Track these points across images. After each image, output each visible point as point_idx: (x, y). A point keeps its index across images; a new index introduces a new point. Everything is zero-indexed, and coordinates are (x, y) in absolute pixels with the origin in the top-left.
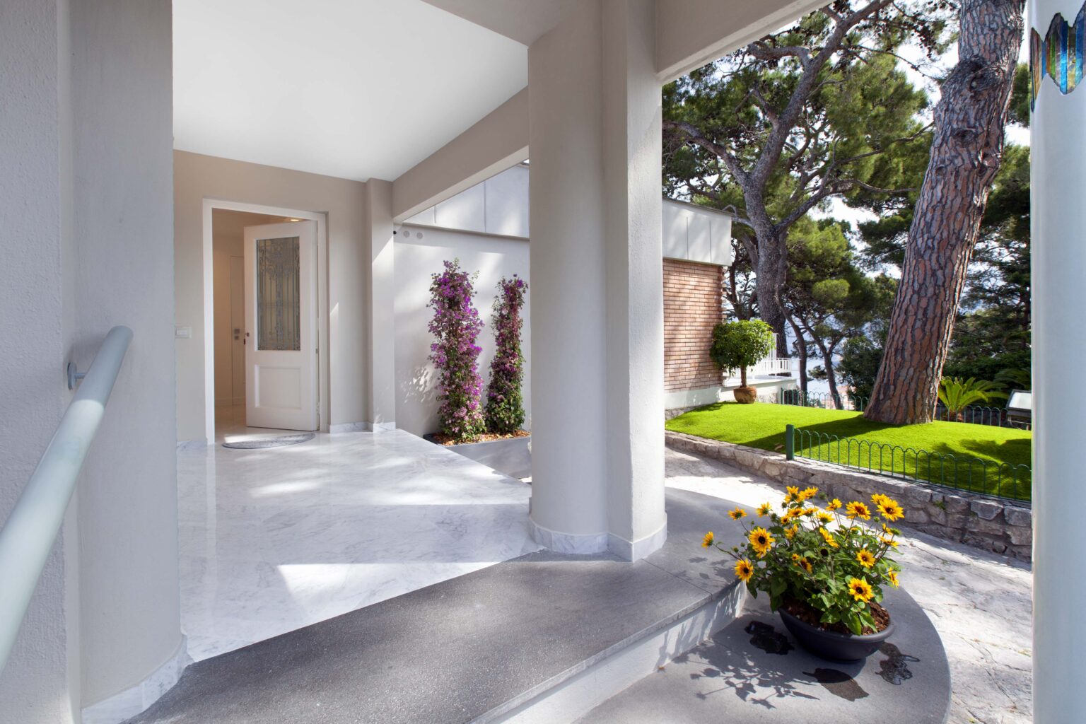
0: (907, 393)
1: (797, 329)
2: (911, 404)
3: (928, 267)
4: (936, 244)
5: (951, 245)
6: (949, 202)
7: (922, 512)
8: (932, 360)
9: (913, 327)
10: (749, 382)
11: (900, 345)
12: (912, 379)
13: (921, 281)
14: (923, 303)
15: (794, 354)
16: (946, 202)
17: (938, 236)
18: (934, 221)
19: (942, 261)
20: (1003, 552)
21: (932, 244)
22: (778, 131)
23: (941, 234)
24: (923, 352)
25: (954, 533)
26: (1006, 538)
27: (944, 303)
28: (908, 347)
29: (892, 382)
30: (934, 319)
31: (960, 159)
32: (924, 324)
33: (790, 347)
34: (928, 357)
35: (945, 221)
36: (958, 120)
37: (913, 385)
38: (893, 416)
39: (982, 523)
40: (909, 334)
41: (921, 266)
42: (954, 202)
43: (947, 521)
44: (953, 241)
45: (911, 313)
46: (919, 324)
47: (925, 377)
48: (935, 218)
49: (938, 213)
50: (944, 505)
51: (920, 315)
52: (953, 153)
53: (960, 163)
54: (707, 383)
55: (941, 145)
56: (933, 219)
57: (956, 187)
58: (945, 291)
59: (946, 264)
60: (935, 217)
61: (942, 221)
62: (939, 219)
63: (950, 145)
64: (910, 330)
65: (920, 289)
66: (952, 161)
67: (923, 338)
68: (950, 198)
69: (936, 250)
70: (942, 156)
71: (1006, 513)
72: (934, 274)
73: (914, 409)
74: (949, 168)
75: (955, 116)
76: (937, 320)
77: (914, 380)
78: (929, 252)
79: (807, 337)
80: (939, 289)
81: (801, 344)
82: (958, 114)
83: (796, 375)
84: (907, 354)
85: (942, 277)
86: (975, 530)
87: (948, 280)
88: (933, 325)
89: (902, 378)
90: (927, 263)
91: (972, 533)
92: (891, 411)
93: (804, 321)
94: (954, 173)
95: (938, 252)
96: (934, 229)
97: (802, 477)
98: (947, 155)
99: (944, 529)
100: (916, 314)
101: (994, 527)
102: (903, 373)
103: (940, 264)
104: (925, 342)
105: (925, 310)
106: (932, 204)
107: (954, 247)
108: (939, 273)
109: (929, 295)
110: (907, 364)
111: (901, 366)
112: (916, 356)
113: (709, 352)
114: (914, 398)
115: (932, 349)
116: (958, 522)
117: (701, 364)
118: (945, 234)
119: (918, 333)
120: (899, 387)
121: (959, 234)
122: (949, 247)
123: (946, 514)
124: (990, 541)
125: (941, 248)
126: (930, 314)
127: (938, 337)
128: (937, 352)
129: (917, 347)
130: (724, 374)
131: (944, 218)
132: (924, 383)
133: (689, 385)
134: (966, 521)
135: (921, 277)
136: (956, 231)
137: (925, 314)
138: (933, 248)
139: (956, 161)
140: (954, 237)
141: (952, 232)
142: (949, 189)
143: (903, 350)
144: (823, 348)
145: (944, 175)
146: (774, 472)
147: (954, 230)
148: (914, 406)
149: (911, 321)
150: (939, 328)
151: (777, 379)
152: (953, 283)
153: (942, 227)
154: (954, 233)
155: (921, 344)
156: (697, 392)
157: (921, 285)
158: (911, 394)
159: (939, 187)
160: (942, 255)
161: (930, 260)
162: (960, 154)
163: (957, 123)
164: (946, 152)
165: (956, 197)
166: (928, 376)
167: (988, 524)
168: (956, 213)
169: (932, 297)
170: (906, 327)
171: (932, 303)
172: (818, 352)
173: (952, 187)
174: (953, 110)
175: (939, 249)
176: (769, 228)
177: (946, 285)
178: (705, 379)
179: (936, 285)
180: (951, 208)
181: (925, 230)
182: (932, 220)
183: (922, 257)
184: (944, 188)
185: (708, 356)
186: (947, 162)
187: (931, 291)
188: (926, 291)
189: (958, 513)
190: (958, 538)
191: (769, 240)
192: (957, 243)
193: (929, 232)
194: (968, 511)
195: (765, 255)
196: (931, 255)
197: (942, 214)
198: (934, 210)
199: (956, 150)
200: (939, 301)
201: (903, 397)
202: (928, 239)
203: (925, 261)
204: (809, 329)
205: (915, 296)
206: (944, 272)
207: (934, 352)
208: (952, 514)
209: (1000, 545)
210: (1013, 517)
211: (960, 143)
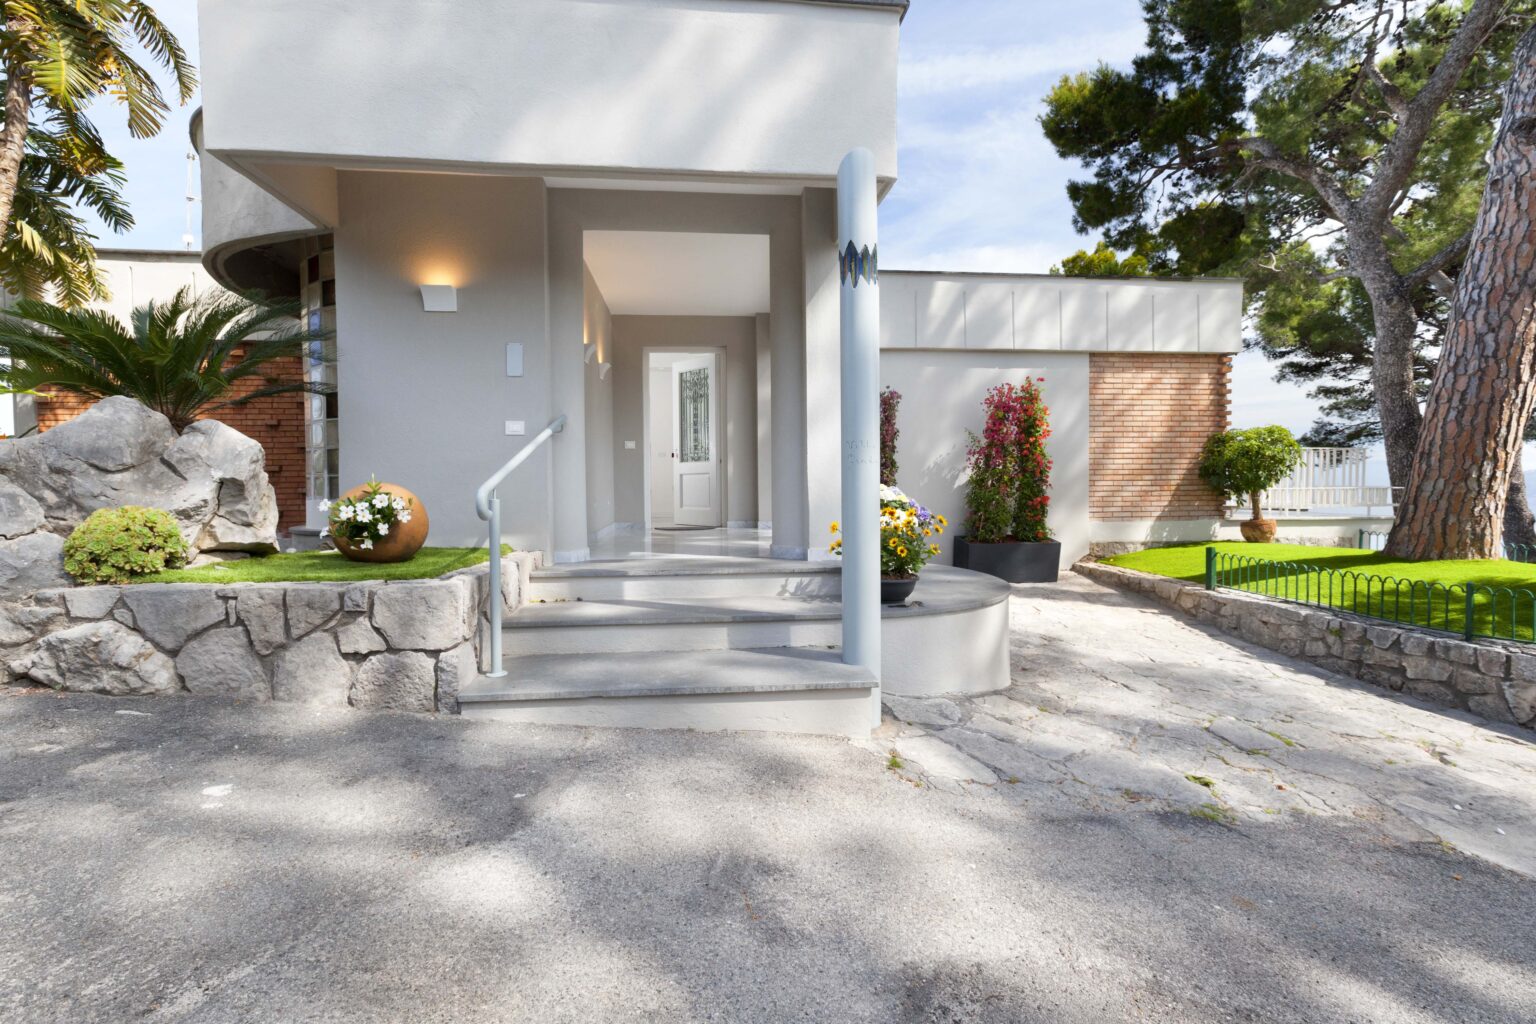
0: (1433, 515)
2: (1439, 530)
3: (1471, 330)
4: (1484, 295)
5: (1510, 295)
6: (1507, 231)
7: (1320, 643)
8: (1475, 467)
9: (1445, 419)
10: (1263, 516)
11: (1427, 447)
12: (1442, 495)
13: (1459, 353)
14: (1462, 384)
16: (1502, 232)
17: (1489, 282)
18: (1483, 262)
19: (1494, 320)
20: (1399, 689)
21: (1479, 296)
22: (1407, 123)
23: (1493, 279)
24: (1459, 456)
25: (1350, 666)
26: (1402, 671)
27: (1498, 382)
28: (1436, 450)
29: (1412, 499)
30: (1476, 407)
31: (1524, 164)
32: (1461, 414)
34: (1468, 463)
35: (1499, 260)
36: (1524, 104)
37: (1443, 504)
38: (1411, 549)
39: (1378, 653)
40: (1439, 431)
41: (1462, 330)
42: (1515, 229)
43: (1342, 653)
44: (1515, 287)
45: (1443, 400)
46: (1453, 414)
47: (1463, 491)
48: (1485, 257)
49: (1489, 249)
50: (1341, 632)
51: (1455, 402)
52: (1514, 156)
53: (1525, 169)
54: (1192, 514)
55: (1497, 147)
56: (1481, 258)
57: (1519, 206)
58: (1498, 363)
59: (1501, 323)
60: (1485, 255)
61: (1495, 260)
62: (1490, 258)
63: (1508, 145)
64: (1440, 424)
65: (1457, 364)
66: (1511, 169)
67: (1459, 435)
68: (1508, 225)
69: (1483, 305)
70: (1499, 163)
71: (1402, 640)
72: (1480, 339)
73: (1444, 538)
74: (1506, 180)
75: (1522, 98)
76: (1483, 408)
77: (1446, 496)
78: (1473, 308)
80: (1486, 362)
82: (1526, 95)
84: (1434, 460)
85: (1493, 344)
86: (1370, 662)
87: (1503, 347)
88: (1476, 414)
89: (1426, 494)
90: (1471, 324)
91: (1369, 666)
92: (1410, 540)
94: (1514, 186)
95: (1487, 307)
96: (1482, 274)
97: (1213, 608)
98: (1506, 161)
99: (1340, 662)
100: (1450, 400)
101: (1389, 657)
102: (1428, 487)
103: (1490, 325)
104: (1464, 440)
105: (1464, 393)
106: (1483, 236)
107: (1515, 297)
108: (1489, 339)
109: (1470, 371)
110: (1434, 474)
111: (1426, 477)
112: (1449, 462)
113: (1197, 471)
114: (1445, 522)
115: (1475, 450)
116: (1354, 653)
117: (1182, 488)
118: (1499, 279)
119: (1452, 429)
120: (1422, 506)
121: (1526, 275)
122: (1507, 298)
123: (1343, 644)
124: (1385, 675)
125: (1492, 300)
126: (1471, 399)
127: (1487, 433)
128: (1485, 454)
129: (1450, 447)
130: (1229, 503)
131: (1499, 254)
132: (1463, 501)
133: (1158, 514)
134: (1361, 651)
135: (1461, 346)
136: (1521, 273)
137: (1462, 400)
138: (1479, 302)
139: (1518, 168)
140: (1516, 281)
141: (1511, 275)
142: (1507, 211)
143: (1429, 454)
145: (1500, 191)
146: (1188, 603)
147: (1515, 271)
148: (1444, 534)
149: (1442, 410)
150: (1488, 419)
152: (1515, 352)
153: (1495, 269)
154: (1516, 275)
155: (1455, 444)
156: (1169, 525)
157: (1458, 358)
158: (1440, 515)
159: (1495, 210)
160: (1493, 310)
161: (1474, 319)
162: (1524, 156)
163: (1523, 110)
164: (1504, 157)
165: (1518, 221)
166: (1469, 490)
167: (1383, 654)
168: (1519, 245)
169: (1474, 374)
170: (1435, 420)
171: (1475, 382)
173: (1512, 207)
174: (1518, 91)
175: (1488, 302)
176: (1391, 282)
177: (1500, 355)
178: (1189, 508)
179: (1482, 356)
180: (1510, 238)
181: (1470, 277)
182: (1480, 261)
183: (1464, 317)
184: (1499, 210)
185: (1196, 477)
186: (1505, 171)
187: (1473, 365)
188: (1466, 366)
189: (1355, 641)
190: (1354, 672)
191: (1389, 301)
192: (1520, 291)
193: (1475, 279)
194: (1364, 640)
195: (1384, 327)
196: (1476, 312)
197: (1495, 251)
198: (1484, 246)
199: (1518, 151)
200: (1487, 380)
201: (1427, 520)
202: (1473, 289)
203: (1467, 321)
205: (1451, 375)
206: (1497, 336)
207: (1479, 453)
208: (1348, 643)
209: (1397, 680)
210: (1409, 644)
211: (1524, 140)
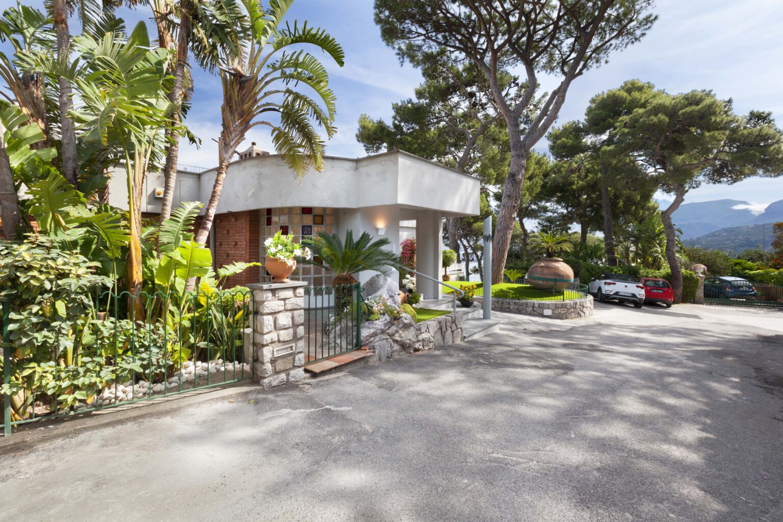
1: (465, 247)
10: (447, 273)
15: (463, 260)
33: (462, 257)
50: (498, 302)
79: (470, 251)
81: (467, 254)
83: (464, 270)
93: (468, 242)
144: (477, 256)
151: (456, 272)
172: (475, 258)
204: (470, 246)
